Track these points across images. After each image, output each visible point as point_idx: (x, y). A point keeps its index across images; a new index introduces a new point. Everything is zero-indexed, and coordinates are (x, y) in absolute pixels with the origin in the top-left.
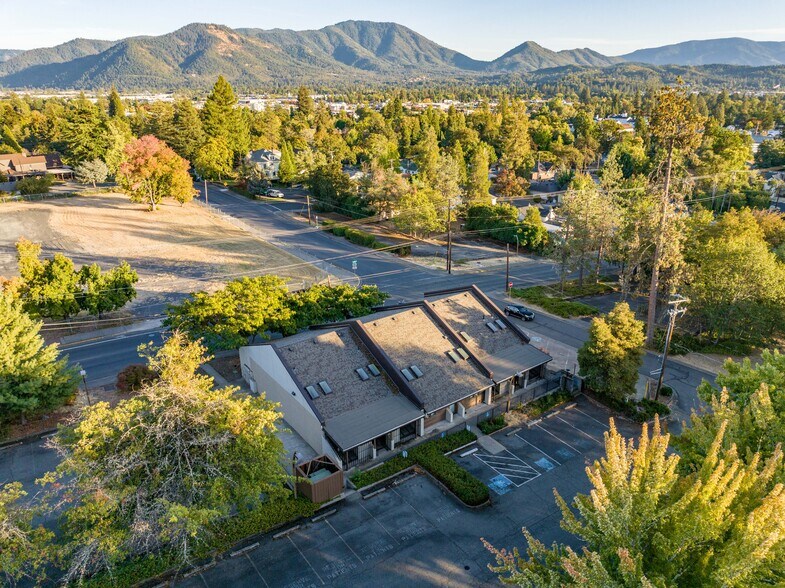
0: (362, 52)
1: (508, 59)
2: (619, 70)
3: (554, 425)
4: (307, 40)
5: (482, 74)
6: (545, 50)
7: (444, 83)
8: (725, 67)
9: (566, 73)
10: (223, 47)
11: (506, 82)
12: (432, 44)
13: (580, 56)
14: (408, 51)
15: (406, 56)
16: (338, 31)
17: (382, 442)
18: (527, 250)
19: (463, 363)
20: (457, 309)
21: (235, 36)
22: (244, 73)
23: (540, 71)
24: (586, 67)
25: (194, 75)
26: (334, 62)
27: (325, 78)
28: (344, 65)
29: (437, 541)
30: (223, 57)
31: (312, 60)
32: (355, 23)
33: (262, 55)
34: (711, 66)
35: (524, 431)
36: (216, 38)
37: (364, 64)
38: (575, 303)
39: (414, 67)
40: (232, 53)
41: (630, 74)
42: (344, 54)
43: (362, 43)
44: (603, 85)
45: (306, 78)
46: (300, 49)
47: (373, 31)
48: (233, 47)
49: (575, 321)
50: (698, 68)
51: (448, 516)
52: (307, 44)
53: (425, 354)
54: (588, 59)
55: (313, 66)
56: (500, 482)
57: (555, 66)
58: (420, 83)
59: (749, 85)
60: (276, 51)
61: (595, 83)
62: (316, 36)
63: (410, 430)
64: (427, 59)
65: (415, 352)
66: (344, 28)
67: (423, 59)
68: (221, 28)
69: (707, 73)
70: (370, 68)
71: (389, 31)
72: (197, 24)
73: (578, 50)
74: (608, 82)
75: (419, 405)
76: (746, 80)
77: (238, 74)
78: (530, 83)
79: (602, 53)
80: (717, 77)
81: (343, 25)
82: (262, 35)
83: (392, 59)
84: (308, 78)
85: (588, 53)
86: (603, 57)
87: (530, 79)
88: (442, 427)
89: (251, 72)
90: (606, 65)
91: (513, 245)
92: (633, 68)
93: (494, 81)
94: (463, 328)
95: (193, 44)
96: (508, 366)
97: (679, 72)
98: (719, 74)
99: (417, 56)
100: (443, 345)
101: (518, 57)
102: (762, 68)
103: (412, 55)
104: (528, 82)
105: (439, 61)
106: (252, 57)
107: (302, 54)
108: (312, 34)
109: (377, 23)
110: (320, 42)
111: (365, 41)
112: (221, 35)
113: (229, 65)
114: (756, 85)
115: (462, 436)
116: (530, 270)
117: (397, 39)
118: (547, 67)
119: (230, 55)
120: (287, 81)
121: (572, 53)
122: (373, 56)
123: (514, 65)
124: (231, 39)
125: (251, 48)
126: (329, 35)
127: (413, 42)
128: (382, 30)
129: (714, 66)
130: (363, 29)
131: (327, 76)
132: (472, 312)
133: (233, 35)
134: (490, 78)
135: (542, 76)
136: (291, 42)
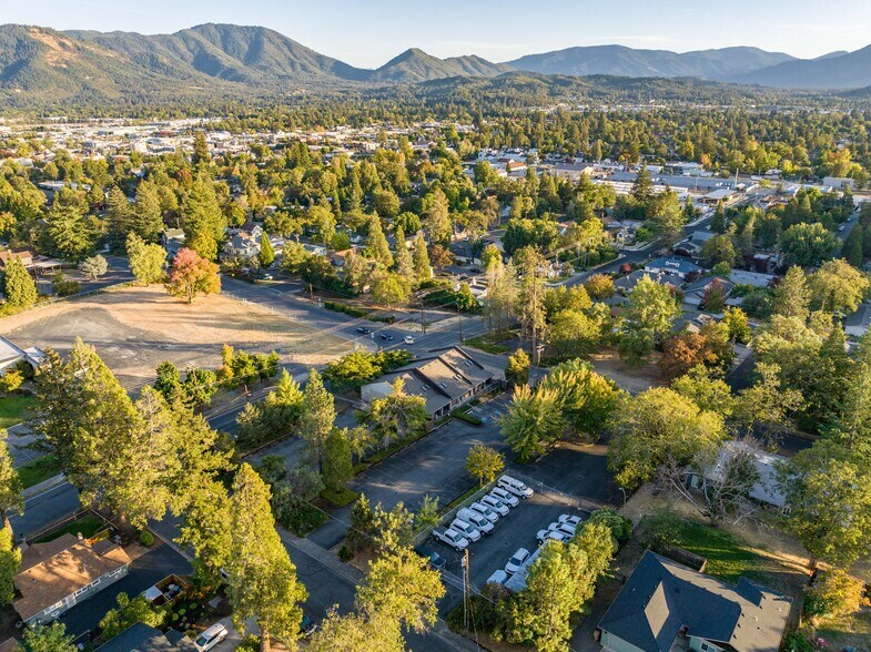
0: (228, 60)
1: (393, 68)
2: (508, 82)
3: (498, 400)
4: (158, 46)
5: (368, 86)
6: (431, 57)
7: (326, 97)
8: (607, 77)
9: (456, 86)
10: (53, 55)
11: (394, 96)
12: (307, 50)
13: (468, 64)
14: (281, 59)
15: (279, 64)
16: (196, 35)
17: (438, 413)
18: (464, 311)
19: (461, 380)
20: (451, 357)
21: (67, 42)
22: (85, 87)
23: (429, 83)
24: (475, 78)
25: (18, 91)
26: (195, 72)
27: (188, 93)
28: (208, 77)
29: (470, 436)
30: (55, 68)
31: (169, 71)
32: (216, 26)
33: (105, 66)
34: (594, 76)
35: (487, 403)
36: (43, 44)
37: (230, 74)
38: (499, 346)
39: (290, 77)
40: (66, 63)
41: (519, 87)
42: (205, 63)
43: (225, 49)
44: (494, 100)
45: (165, 93)
46: (153, 58)
47: (237, 35)
48: (67, 55)
49: (500, 356)
50: (582, 78)
51: (470, 429)
52: (160, 51)
53: (445, 379)
54: (476, 67)
55: (170, 78)
56: (484, 419)
57: (443, 76)
58: (301, 98)
59: (629, 96)
60: (122, 60)
61: (486, 98)
62: (170, 41)
63: (447, 408)
64: (304, 68)
65: (442, 378)
66: (202, 33)
67: (299, 68)
68: (48, 31)
69: (591, 84)
70: (239, 79)
71: (257, 36)
72: (14, 26)
73: (464, 57)
74: (498, 97)
75: (449, 397)
76: (626, 92)
77: (77, 90)
78: (419, 97)
79: (489, 60)
80: (600, 89)
81: (200, 29)
82: (101, 39)
83: (263, 68)
84: (168, 93)
85: (476, 61)
86: (490, 65)
87: (419, 91)
88: (457, 406)
89: (94, 86)
90: (494, 74)
91: (454, 308)
92: (522, 80)
93: (381, 94)
94: (456, 366)
95: (12, 52)
96: (478, 380)
97: (566, 83)
98: (603, 85)
99: (292, 64)
100: (451, 374)
101: (403, 66)
102: (640, 80)
103: (285, 63)
104: (417, 96)
105: (317, 70)
106: (93, 68)
107: (155, 64)
108: (163, 39)
109: (242, 27)
110: (175, 49)
111: (230, 48)
112: (47, 40)
113: (64, 77)
114: (635, 98)
115: (465, 408)
116: (468, 326)
117: (267, 46)
118: (436, 77)
119: (65, 66)
120: (140, 96)
121: (459, 60)
122: (241, 64)
123: (400, 74)
124: (63, 45)
125: (90, 57)
126: (185, 41)
127: (285, 49)
128: (249, 35)
129: (597, 77)
130: (226, 33)
131: (190, 90)
132: (457, 359)
133: (64, 41)
134: (376, 91)
135: (431, 89)
136: (139, 49)
